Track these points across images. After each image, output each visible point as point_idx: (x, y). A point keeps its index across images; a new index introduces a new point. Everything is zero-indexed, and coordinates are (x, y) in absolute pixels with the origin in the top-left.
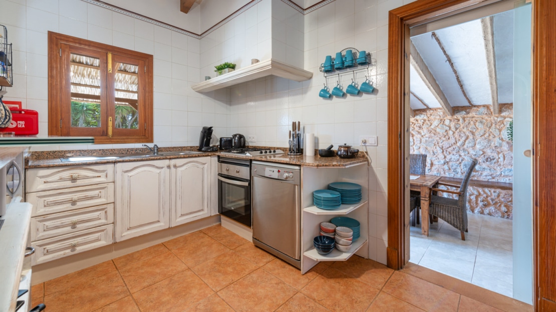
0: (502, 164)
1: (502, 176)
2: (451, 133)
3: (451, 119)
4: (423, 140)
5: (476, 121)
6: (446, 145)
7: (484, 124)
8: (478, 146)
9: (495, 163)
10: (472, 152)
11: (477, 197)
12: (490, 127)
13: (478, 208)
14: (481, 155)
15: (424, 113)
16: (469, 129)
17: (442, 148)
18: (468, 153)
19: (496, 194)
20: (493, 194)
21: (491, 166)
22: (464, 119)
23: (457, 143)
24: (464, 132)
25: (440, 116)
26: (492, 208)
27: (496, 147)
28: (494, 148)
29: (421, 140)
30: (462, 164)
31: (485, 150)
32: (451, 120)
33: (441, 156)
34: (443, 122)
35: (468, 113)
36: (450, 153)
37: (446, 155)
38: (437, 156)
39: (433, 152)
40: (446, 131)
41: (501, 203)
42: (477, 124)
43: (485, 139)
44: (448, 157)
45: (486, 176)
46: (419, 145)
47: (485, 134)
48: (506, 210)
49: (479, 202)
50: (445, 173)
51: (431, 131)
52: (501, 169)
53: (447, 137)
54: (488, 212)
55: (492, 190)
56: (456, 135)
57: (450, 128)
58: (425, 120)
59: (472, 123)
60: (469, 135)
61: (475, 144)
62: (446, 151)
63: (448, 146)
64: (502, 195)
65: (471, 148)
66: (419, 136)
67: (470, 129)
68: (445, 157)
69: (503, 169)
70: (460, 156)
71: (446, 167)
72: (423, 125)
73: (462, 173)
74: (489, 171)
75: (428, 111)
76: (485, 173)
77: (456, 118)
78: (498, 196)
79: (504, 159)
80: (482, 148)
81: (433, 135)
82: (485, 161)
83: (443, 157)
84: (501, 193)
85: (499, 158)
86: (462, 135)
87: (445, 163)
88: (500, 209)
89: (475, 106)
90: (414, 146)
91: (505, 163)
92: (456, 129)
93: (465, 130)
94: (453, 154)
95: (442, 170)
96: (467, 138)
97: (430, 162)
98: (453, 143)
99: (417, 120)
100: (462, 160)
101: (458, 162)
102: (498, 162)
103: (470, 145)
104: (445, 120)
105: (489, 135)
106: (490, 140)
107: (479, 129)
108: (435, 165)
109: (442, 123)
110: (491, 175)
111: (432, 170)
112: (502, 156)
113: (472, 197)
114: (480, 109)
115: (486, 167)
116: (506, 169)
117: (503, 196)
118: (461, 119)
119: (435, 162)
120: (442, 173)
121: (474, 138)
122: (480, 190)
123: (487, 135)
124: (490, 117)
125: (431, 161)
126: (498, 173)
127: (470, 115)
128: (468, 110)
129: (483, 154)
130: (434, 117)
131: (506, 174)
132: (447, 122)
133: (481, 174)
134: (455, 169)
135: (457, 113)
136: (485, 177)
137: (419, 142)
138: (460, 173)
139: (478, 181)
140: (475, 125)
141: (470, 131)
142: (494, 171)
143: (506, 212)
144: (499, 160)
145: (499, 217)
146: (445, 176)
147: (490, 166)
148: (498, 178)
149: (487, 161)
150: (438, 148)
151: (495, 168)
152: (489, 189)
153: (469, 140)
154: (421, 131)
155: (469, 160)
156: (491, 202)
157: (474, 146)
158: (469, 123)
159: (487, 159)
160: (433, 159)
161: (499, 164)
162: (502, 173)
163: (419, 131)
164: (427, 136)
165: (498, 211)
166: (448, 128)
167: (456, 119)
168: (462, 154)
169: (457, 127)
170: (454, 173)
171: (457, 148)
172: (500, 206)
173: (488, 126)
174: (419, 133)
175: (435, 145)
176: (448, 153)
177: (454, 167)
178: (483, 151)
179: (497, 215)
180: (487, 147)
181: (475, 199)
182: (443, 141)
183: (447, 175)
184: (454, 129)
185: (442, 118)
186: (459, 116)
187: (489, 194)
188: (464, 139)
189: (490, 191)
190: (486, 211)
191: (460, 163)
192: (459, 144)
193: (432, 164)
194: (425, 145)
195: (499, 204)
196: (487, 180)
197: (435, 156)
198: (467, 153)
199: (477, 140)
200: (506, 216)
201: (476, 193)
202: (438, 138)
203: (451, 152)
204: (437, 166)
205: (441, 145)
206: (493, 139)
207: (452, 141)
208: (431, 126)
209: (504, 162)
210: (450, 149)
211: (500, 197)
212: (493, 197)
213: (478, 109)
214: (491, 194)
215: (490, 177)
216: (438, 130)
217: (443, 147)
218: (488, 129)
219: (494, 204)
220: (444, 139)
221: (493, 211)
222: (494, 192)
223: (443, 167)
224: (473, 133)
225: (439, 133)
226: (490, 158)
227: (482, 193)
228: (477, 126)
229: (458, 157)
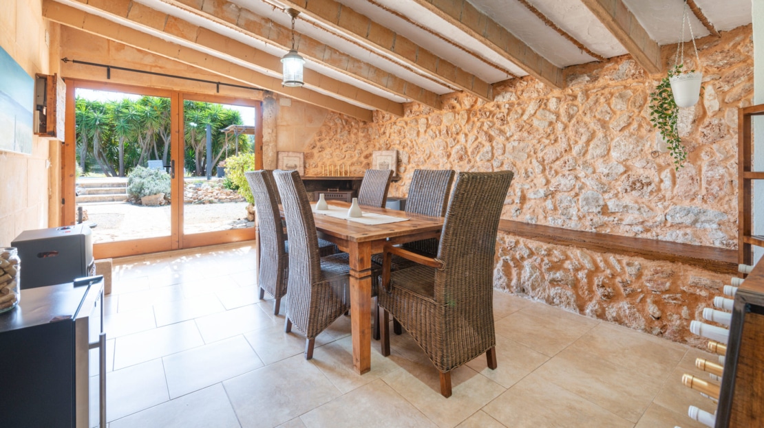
0: (668, 195)
1: (669, 225)
2: (559, 126)
3: (560, 96)
4: (509, 146)
5: (612, 94)
6: (550, 154)
7: (629, 100)
8: (614, 154)
9: (651, 192)
10: (602, 168)
11: (590, 275)
12: (641, 107)
13: (594, 302)
14: (622, 174)
15: (511, 89)
16: (596, 114)
17: (542, 162)
18: (594, 172)
19: (632, 270)
20: (627, 269)
21: (644, 200)
22: (586, 93)
23: (571, 149)
24: (585, 124)
25: (538, 92)
26: (624, 305)
27: (655, 152)
28: (650, 157)
29: (504, 146)
30: (581, 197)
31: (629, 163)
32: (559, 99)
33: (541, 180)
34: (545, 104)
35: (595, 79)
36: (557, 173)
37: (549, 177)
38: (532, 181)
39: (526, 172)
40: (551, 123)
41: (646, 293)
42: (613, 101)
43: (631, 135)
44: (554, 182)
45: (631, 225)
46: (500, 158)
47: (629, 124)
48: (658, 314)
49: (595, 287)
50: (546, 217)
51: (523, 127)
52: (665, 208)
53: (552, 137)
54: (614, 314)
55: (625, 259)
56: (571, 133)
57: (558, 116)
58: (512, 105)
59: (602, 100)
60: (595, 128)
61: (609, 150)
62: (551, 168)
63: (554, 157)
64: (647, 274)
65: (602, 160)
66: (501, 139)
67: (598, 116)
68: (548, 182)
69: (671, 207)
70: (577, 178)
71: (549, 204)
72: (508, 114)
73: (580, 219)
74: (636, 214)
75: (518, 84)
76: (628, 219)
77: (570, 92)
78: (639, 275)
79: (674, 183)
80: (623, 158)
81: (525, 134)
82: (629, 189)
83: (544, 181)
84: (646, 268)
85: (661, 181)
86: (582, 130)
87: (546, 196)
88: (643, 310)
89: (609, 60)
90: (493, 162)
91: (675, 192)
92: (571, 117)
93: (587, 119)
94: (564, 175)
95: (541, 211)
96: (593, 136)
97: (519, 194)
98: (563, 150)
99: (498, 106)
100: (581, 189)
101: (573, 193)
102: (659, 190)
103: (598, 151)
104: (548, 100)
105: (640, 126)
106: (642, 138)
107: (618, 113)
108: (529, 199)
109: (543, 106)
110: (642, 223)
111: (524, 210)
112: (669, 175)
113: (581, 275)
114: (620, 67)
115: (631, 204)
116: (678, 207)
117: (649, 277)
118: (580, 94)
119: (530, 195)
120: (541, 217)
121: (605, 136)
122: (598, 258)
123: (635, 125)
124: (644, 83)
125: (522, 192)
126: (660, 218)
127: (601, 82)
128: (594, 72)
129: (625, 172)
130: (528, 95)
131: (678, 220)
132: (552, 104)
133: (621, 220)
134: (566, 208)
135: (571, 80)
136: (628, 228)
137: (500, 151)
138: (575, 218)
139: (611, 236)
140: (609, 104)
141: (599, 120)
142: (649, 215)
143: (658, 318)
144: (662, 186)
145: (640, 331)
146: (547, 224)
147: (640, 201)
148: (658, 230)
149: (633, 189)
150: (534, 161)
151: (653, 205)
152: (618, 257)
153: (595, 141)
154: (505, 128)
155: (595, 187)
156: (622, 289)
157: (606, 155)
158: (597, 101)
159: (634, 183)
160: (527, 186)
161: (660, 195)
162: (669, 218)
163: (502, 128)
164: (515, 137)
165: (637, 314)
166: (553, 117)
167: (569, 95)
168: (581, 174)
169: (572, 112)
170: (563, 217)
171: (571, 161)
172: (643, 300)
173: (638, 104)
174: (502, 132)
175: (529, 156)
176: (553, 172)
177: (565, 204)
178: (625, 166)
179: (634, 325)
180: (633, 154)
181: (585, 280)
182: (545, 147)
183: (550, 222)
184: (564, 119)
185: (542, 96)
186: (576, 87)
187: (618, 268)
188: (584, 138)
189: (619, 262)
190: (611, 311)
191: (577, 195)
192: (576, 150)
193: (523, 199)
194: (511, 157)
195: (642, 296)
196: (631, 235)
197: (529, 180)
198: (590, 170)
199: (612, 139)
200: (658, 330)
201: (588, 265)
202: (535, 141)
203: (559, 169)
204: (532, 202)
205: (540, 155)
206: (649, 134)
207: (562, 145)
208: (522, 115)
209: (672, 191)
210: (558, 163)
211: (644, 278)
212: (627, 277)
213: (617, 67)
214: (622, 268)
215: (640, 228)
216: (536, 123)
217: (544, 161)
218: (636, 111)
219: (628, 295)
220: (547, 142)
221: (627, 311)
222: (629, 264)
223: (543, 204)
224: (604, 125)
225: (537, 130)
226: (641, 182)
227: (602, 265)
228: (612, 107)
229: (573, 182)
